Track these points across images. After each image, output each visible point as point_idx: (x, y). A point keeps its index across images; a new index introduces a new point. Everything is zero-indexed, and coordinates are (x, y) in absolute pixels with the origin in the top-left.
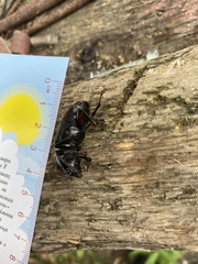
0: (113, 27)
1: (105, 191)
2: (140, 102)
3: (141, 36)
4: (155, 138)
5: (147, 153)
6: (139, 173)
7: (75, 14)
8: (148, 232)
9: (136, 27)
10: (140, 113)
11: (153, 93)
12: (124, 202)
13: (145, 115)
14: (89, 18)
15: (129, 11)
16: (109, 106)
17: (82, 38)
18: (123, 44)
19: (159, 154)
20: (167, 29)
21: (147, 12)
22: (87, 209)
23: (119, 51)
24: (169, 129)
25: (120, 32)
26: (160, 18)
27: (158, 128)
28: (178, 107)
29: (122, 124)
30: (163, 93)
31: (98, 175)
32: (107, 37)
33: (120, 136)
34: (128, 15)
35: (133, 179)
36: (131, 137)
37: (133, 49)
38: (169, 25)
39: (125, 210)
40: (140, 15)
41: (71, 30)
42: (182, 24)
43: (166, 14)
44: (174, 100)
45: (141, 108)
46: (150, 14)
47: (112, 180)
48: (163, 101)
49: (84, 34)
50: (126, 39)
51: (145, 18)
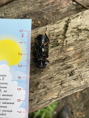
0: (33, 9)
1: (66, 69)
2: (71, 32)
3: (47, 12)
4: (81, 44)
5: (80, 50)
6: (79, 58)
7: (11, 3)
8: (86, 80)
9: (43, 9)
10: (73, 36)
11: (76, 28)
12: (75, 71)
13: (75, 36)
14: (20, 5)
15: (39, 3)
16: (59, 35)
17: (18, 14)
18: (39, 16)
19: (85, 49)
20: (57, 10)
21: (47, 3)
22: (59, 79)
23: (37, 19)
24: (85, 40)
25: (37, 11)
26: (53, 6)
27: (81, 40)
28: (86, 32)
29: (66, 41)
30: (80, 28)
31: (62, 63)
32: (31, 13)
33: (67, 46)
34: (39, 4)
35: (77, 61)
36: (72, 45)
37: (44, 18)
38: (57, 8)
39: (76, 74)
40: (44, 4)
41: (11, 10)
42: (62, 8)
43: (55, 4)
44: (84, 29)
45: (73, 34)
46: (49, 4)
47: (68, 64)
48: (80, 30)
49: (19, 12)
50: (40, 14)
51: (47, 5)
